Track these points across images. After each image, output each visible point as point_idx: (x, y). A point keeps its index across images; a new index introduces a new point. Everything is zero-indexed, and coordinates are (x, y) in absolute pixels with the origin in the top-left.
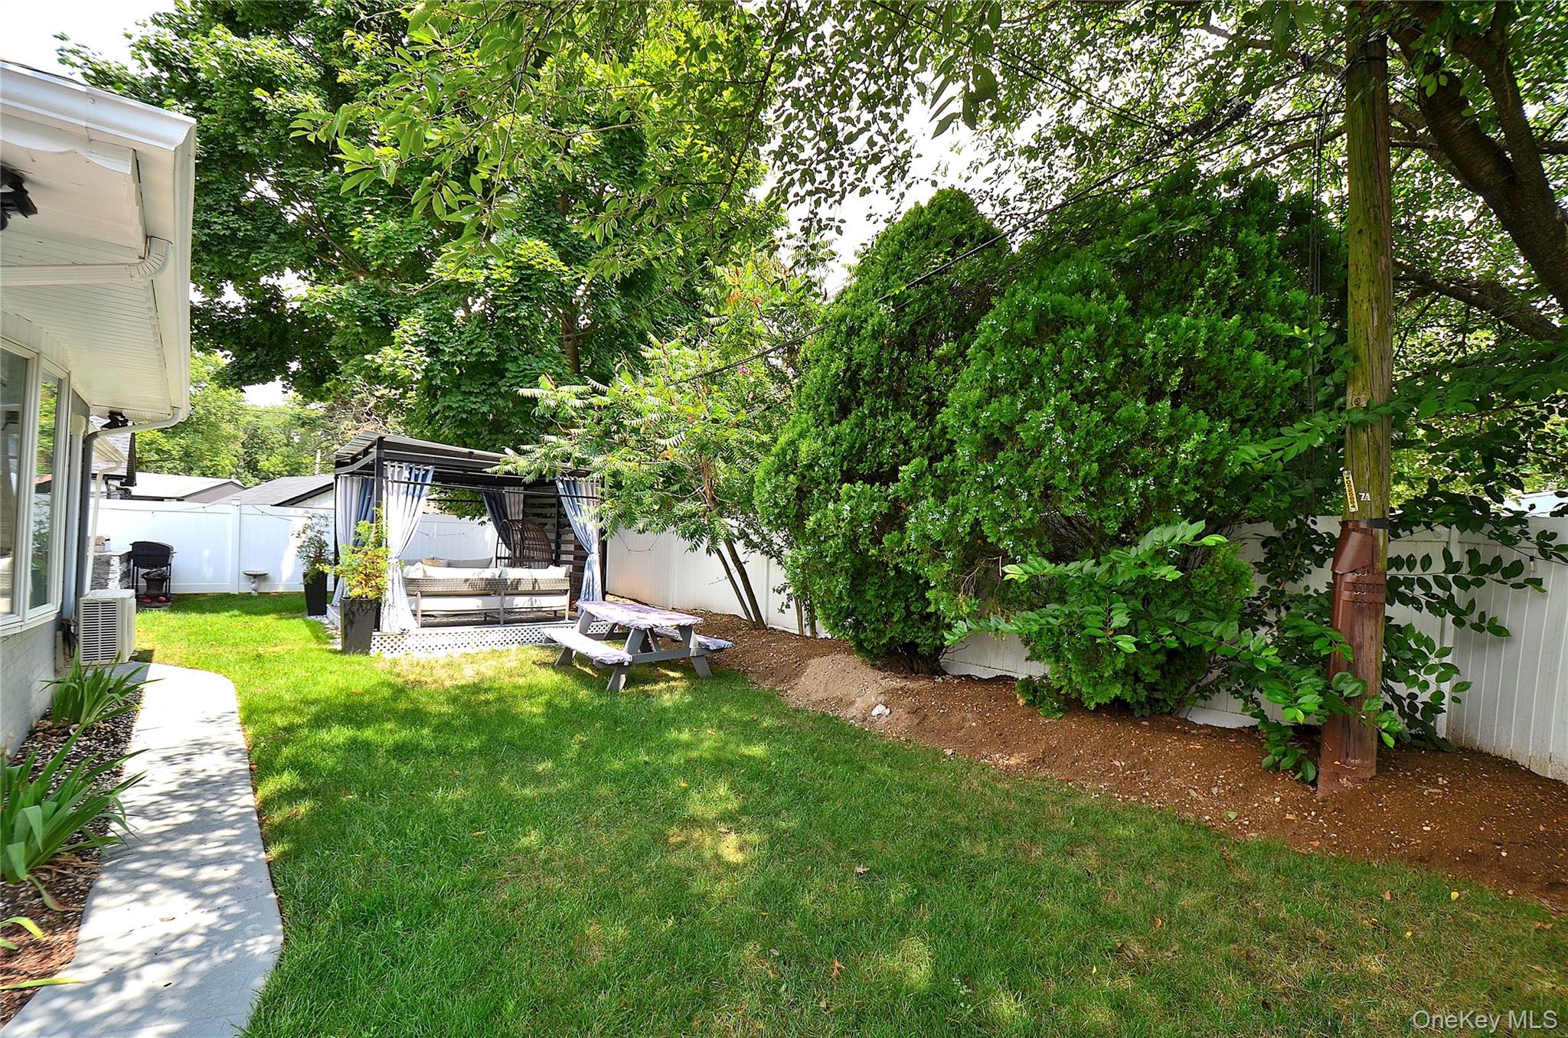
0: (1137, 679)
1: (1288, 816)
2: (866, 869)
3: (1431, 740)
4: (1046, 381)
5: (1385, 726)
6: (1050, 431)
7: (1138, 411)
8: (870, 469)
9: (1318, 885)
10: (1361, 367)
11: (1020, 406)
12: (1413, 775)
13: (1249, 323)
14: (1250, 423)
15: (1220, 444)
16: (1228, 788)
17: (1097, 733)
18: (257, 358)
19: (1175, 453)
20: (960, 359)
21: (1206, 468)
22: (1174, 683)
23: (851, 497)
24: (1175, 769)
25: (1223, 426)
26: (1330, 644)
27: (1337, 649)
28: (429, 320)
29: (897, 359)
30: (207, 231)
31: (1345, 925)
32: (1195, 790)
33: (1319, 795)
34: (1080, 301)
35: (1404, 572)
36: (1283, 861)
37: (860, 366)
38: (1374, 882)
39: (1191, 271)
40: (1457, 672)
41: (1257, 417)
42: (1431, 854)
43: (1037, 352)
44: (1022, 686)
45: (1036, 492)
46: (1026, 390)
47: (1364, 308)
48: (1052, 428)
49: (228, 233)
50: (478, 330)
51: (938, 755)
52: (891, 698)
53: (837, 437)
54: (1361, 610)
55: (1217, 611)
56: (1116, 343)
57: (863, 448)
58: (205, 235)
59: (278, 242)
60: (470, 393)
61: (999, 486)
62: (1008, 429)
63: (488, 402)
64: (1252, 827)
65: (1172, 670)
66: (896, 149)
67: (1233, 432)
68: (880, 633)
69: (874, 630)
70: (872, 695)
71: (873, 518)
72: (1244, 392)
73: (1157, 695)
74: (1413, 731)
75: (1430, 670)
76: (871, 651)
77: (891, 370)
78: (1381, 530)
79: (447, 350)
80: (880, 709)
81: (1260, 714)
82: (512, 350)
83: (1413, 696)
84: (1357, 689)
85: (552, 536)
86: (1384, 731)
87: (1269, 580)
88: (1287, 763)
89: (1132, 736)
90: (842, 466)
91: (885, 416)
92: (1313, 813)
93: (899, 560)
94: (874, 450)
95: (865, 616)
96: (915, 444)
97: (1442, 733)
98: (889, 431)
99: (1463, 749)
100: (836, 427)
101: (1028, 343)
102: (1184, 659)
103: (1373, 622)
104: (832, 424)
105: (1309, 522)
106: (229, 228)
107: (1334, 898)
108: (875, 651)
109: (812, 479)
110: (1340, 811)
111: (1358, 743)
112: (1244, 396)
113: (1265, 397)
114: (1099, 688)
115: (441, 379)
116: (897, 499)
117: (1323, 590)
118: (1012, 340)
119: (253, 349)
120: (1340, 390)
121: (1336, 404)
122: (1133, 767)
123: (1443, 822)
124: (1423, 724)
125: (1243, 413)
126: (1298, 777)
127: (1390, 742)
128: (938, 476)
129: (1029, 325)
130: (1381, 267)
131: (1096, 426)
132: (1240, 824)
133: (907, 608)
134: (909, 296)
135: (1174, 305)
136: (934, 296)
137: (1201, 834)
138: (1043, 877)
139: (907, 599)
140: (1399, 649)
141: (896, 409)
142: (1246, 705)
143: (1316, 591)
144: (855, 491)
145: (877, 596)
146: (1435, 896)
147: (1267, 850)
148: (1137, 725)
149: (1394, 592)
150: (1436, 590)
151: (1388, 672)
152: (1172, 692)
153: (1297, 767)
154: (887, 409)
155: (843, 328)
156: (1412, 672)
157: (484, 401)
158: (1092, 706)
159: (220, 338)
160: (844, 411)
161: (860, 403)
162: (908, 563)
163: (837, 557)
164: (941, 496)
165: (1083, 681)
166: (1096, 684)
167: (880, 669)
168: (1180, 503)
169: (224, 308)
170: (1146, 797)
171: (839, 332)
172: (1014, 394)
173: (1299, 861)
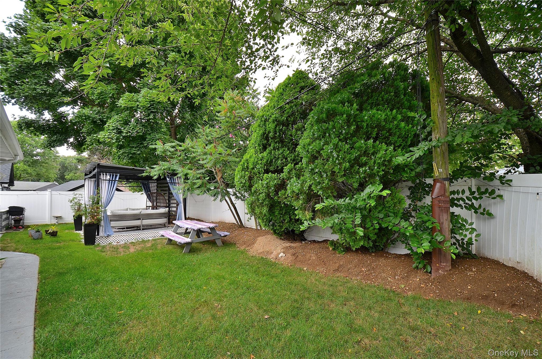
0: (369, 239)
1: (422, 285)
2: (268, 317)
3: (470, 254)
4: (331, 135)
5: (452, 251)
6: (332, 152)
7: (362, 144)
8: (274, 168)
9: (431, 311)
10: (436, 125)
11: (322, 144)
12: (464, 268)
13: (399, 112)
14: (401, 147)
15: (390, 154)
16: (401, 276)
17: (355, 259)
18: (57, 138)
19: (375, 158)
20: (303, 129)
21: (386, 163)
22: (382, 240)
23: (267, 179)
24: (383, 270)
25: (392, 148)
26: (432, 223)
27: (434, 225)
28: (118, 121)
29: (282, 129)
30: (35, 92)
31: (441, 326)
32: (390, 277)
33: (432, 277)
34: (341, 107)
35: (456, 196)
36: (420, 303)
37: (269, 132)
38: (451, 309)
39: (379, 96)
40: (476, 231)
41: (403, 145)
42: (471, 297)
43: (327, 125)
44: (331, 243)
45: (329, 174)
46: (324, 138)
47: (436, 105)
48: (332, 151)
49: (43, 92)
50: (135, 124)
51: (301, 270)
52: (286, 250)
53: (262, 158)
54: (442, 210)
55: (394, 213)
56: (354, 121)
57: (271, 161)
58: (34, 93)
59: (62, 95)
60: (133, 147)
61: (316, 172)
62: (318, 152)
63: (140, 150)
64: (409, 290)
65: (381, 235)
66: (274, 54)
67: (395, 150)
68: (281, 227)
69: (279, 226)
70: (279, 249)
71: (275, 186)
72: (398, 136)
73: (377, 244)
74: (464, 252)
75: (467, 230)
76: (279, 233)
77: (280, 133)
78: (447, 182)
79: (124, 132)
80: (282, 254)
81: (411, 249)
82: (149, 131)
83: (463, 239)
84: (442, 239)
85: (167, 198)
86: (452, 253)
87: (412, 201)
88: (421, 266)
89: (368, 259)
90: (264, 168)
91: (278, 149)
92: (430, 284)
93: (285, 201)
94: (275, 162)
95: (275, 221)
96: (289, 159)
97: (474, 252)
98: (280, 155)
99: (481, 257)
100: (262, 154)
101: (324, 122)
102: (385, 231)
103: (446, 214)
104: (261, 153)
105: (423, 180)
106: (43, 90)
107: (437, 316)
108: (280, 233)
109: (254, 173)
110: (439, 283)
111: (444, 258)
112: (399, 137)
113: (405, 138)
114: (356, 243)
115: (123, 142)
116: (283, 179)
117: (430, 204)
118: (319, 121)
119: (55, 134)
120: (430, 134)
121: (429, 139)
122: (369, 270)
123: (474, 284)
124: (467, 249)
125: (398, 144)
126: (425, 271)
127: (454, 257)
128: (297, 170)
129: (324, 115)
130: (441, 91)
131: (348, 150)
132: (406, 289)
133: (290, 217)
134: (286, 108)
135: (374, 108)
136: (294, 107)
137: (391, 294)
138: (334, 315)
139: (290, 215)
140: (456, 223)
141: (282, 147)
142: (406, 246)
143: (427, 204)
144: (268, 177)
145: (279, 214)
146: (472, 312)
147: (414, 298)
148: (370, 255)
149: (453, 203)
150: (467, 201)
151: (452, 231)
152: (382, 243)
153: (424, 267)
154: (279, 147)
155: (263, 119)
156: (461, 231)
157: (138, 150)
158: (354, 249)
159: (42, 131)
160: (265, 148)
161: (270, 145)
162: (288, 201)
163: (264, 200)
164: (298, 177)
165: (350, 240)
166: (355, 241)
167: (283, 240)
168: (378, 176)
169: (44, 120)
170: (373, 281)
171: (262, 121)
172: (321, 140)
173: (425, 302)
